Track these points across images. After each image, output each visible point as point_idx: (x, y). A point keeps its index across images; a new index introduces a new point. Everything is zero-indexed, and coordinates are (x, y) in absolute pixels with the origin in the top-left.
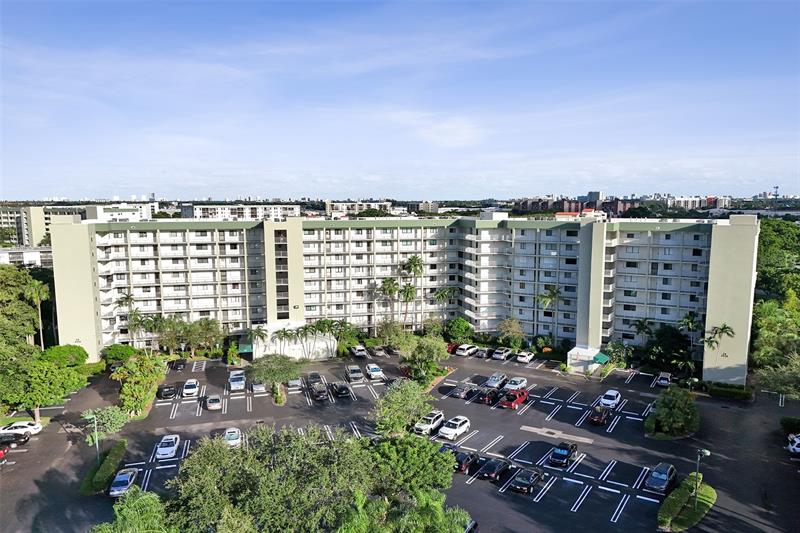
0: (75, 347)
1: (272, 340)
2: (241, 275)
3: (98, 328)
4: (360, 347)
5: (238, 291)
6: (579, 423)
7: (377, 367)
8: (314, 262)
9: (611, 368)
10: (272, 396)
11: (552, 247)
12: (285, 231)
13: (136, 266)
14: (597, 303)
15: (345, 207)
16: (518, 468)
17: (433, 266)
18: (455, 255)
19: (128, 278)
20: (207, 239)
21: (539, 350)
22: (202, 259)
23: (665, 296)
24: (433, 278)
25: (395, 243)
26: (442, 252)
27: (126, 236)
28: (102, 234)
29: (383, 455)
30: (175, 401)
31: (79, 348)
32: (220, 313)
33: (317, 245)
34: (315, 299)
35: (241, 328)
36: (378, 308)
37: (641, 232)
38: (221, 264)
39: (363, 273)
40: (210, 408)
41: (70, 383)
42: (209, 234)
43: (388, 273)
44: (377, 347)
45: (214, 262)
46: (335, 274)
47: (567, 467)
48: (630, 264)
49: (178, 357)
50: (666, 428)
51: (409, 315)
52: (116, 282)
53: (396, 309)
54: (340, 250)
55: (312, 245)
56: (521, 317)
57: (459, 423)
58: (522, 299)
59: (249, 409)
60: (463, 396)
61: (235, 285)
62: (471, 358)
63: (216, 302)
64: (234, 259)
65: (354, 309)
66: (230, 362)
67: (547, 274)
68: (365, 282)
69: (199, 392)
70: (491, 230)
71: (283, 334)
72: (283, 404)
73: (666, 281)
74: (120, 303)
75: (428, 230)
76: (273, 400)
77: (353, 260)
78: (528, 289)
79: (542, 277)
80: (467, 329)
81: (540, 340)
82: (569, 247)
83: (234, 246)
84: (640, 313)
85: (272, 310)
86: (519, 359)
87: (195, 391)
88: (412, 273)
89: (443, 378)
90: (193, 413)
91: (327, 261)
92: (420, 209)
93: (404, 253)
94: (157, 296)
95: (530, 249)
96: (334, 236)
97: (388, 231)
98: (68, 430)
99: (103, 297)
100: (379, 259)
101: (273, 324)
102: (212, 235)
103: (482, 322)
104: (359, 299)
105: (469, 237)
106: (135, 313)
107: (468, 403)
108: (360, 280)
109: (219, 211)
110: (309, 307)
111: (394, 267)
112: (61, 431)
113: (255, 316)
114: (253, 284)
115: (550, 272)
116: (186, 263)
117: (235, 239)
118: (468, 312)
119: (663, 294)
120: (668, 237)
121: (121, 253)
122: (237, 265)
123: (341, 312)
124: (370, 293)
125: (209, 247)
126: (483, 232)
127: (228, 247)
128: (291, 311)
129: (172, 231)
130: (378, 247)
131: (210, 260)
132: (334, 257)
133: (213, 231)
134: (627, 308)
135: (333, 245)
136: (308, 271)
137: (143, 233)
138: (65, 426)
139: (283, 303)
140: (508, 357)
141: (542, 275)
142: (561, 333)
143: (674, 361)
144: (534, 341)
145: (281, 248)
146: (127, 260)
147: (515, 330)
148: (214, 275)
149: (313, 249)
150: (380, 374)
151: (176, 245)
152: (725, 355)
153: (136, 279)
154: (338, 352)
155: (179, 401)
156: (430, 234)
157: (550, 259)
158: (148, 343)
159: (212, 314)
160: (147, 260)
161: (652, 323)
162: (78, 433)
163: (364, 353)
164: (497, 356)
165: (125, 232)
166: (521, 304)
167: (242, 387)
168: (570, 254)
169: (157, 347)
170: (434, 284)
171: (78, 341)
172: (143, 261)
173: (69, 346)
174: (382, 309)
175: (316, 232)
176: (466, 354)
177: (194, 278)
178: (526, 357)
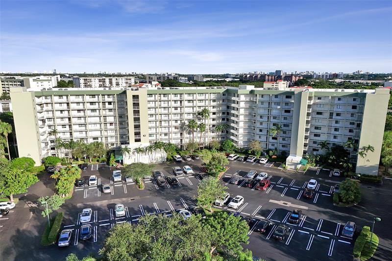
0: (28, 158)
1: (133, 153)
2: (114, 118)
3: (39, 148)
4: (179, 156)
5: (113, 127)
6: (299, 198)
7: (189, 167)
8: (152, 111)
9: (308, 166)
10: (137, 184)
11: (278, 104)
12: (138, 96)
13: (58, 114)
14: (302, 133)
15: (156, 78)
16: (273, 225)
17: (214, 113)
18: (225, 107)
19: (54, 121)
20: (95, 99)
21: (270, 157)
22: (93, 110)
23: (336, 130)
24: (214, 120)
25: (195, 102)
26: (219, 106)
27: (51, 98)
28: (39, 97)
29: (212, 226)
30: (85, 188)
31: (30, 158)
32: (104, 139)
33: (154, 102)
34: (153, 131)
35: (115, 146)
36: (186, 135)
37: (325, 97)
38: (103, 113)
39: (178, 117)
40: (105, 192)
41: (29, 181)
42: (96, 97)
43: (191, 117)
44: (187, 156)
45: (99, 112)
46: (163, 118)
47: (298, 224)
48: (319, 113)
49: (83, 162)
50: (344, 201)
51: (202, 139)
52: (47, 123)
53: (195, 136)
54: (166, 105)
55: (151, 103)
56: (260, 140)
57: (239, 200)
58: (261, 131)
59: (126, 192)
60: (236, 183)
61: (111, 124)
62: (235, 161)
63: (101, 133)
64: (110, 110)
65: (174, 136)
66: (111, 165)
67: (274, 118)
68: (179, 122)
69: (97, 182)
70: (246, 95)
71: (139, 150)
72: (143, 189)
73: (337, 122)
74: (50, 134)
75: (212, 95)
76: (137, 186)
77: (173, 111)
78: (264, 126)
79: (272, 120)
80: (233, 146)
81: (271, 152)
82: (287, 104)
83: (110, 103)
84: (323, 138)
85: (132, 137)
86: (261, 162)
87: (95, 182)
88: (204, 117)
89: (223, 173)
90: (96, 195)
91: (159, 111)
92: (195, 79)
93: (200, 107)
94: (70, 130)
95: (266, 105)
96: (163, 98)
97: (191, 95)
98: (30, 205)
99: (41, 130)
100: (187, 110)
101: (133, 145)
102: (98, 97)
103: (239, 142)
104: (176, 130)
105: (233, 98)
106: (59, 140)
107: (239, 187)
108: (176, 121)
109: (93, 80)
110: (150, 135)
111: (194, 114)
112: (26, 206)
113: (122, 140)
114: (121, 123)
115: (276, 117)
116: (84, 112)
117: (111, 100)
118: (232, 137)
119: (335, 129)
120: (339, 99)
121: (49, 107)
122: (112, 113)
123: (167, 137)
124: (182, 127)
125: (97, 104)
126: (241, 96)
127: (107, 104)
128: (142, 138)
129: (76, 96)
130: (186, 103)
131: (98, 111)
132: (163, 109)
133: (98, 95)
134: (316, 135)
135: (162, 102)
136: (149, 116)
137: (61, 96)
138: (27, 203)
139: (137, 134)
140: (255, 161)
141: (272, 118)
142: (281, 148)
143: (341, 163)
144: (268, 152)
145: (136, 105)
146: (53, 111)
147: (258, 147)
148: (100, 119)
149: (152, 105)
150: (191, 171)
151: (79, 103)
152: (368, 160)
153: (58, 121)
154: (167, 159)
155: (87, 188)
156: (213, 97)
157: (277, 110)
158: (66, 155)
159: (100, 139)
160: (64, 111)
161: (328, 143)
162: (35, 207)
163: (181, 159)
164: (249, 160)
165: (51, 96)
166: (261, 133)
167: (120, 179)
168: (287, 108)
169: (71, 157)
170: (214, 123)
171: (29, 155)
172: (61, 111)
173: (24, 158)
174: (188, 136)
175: (153, 96)
176: (233, 159)
177: (89, 120)
178: (264, 161)
